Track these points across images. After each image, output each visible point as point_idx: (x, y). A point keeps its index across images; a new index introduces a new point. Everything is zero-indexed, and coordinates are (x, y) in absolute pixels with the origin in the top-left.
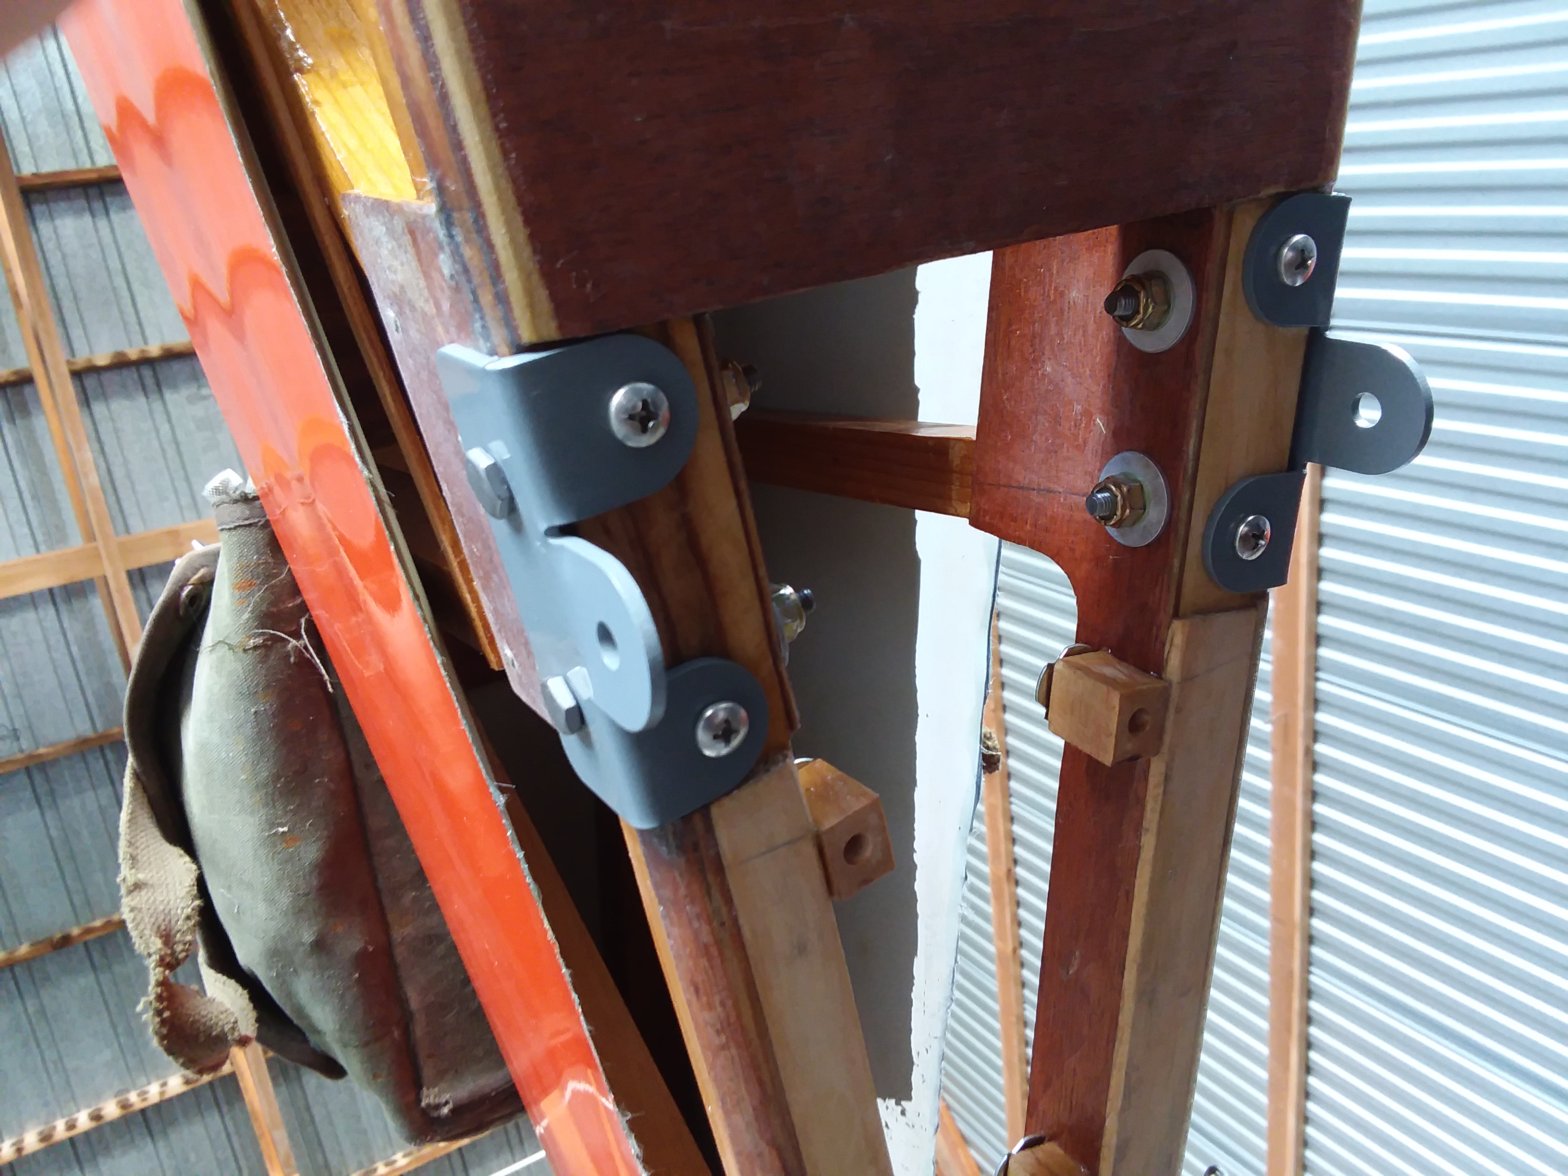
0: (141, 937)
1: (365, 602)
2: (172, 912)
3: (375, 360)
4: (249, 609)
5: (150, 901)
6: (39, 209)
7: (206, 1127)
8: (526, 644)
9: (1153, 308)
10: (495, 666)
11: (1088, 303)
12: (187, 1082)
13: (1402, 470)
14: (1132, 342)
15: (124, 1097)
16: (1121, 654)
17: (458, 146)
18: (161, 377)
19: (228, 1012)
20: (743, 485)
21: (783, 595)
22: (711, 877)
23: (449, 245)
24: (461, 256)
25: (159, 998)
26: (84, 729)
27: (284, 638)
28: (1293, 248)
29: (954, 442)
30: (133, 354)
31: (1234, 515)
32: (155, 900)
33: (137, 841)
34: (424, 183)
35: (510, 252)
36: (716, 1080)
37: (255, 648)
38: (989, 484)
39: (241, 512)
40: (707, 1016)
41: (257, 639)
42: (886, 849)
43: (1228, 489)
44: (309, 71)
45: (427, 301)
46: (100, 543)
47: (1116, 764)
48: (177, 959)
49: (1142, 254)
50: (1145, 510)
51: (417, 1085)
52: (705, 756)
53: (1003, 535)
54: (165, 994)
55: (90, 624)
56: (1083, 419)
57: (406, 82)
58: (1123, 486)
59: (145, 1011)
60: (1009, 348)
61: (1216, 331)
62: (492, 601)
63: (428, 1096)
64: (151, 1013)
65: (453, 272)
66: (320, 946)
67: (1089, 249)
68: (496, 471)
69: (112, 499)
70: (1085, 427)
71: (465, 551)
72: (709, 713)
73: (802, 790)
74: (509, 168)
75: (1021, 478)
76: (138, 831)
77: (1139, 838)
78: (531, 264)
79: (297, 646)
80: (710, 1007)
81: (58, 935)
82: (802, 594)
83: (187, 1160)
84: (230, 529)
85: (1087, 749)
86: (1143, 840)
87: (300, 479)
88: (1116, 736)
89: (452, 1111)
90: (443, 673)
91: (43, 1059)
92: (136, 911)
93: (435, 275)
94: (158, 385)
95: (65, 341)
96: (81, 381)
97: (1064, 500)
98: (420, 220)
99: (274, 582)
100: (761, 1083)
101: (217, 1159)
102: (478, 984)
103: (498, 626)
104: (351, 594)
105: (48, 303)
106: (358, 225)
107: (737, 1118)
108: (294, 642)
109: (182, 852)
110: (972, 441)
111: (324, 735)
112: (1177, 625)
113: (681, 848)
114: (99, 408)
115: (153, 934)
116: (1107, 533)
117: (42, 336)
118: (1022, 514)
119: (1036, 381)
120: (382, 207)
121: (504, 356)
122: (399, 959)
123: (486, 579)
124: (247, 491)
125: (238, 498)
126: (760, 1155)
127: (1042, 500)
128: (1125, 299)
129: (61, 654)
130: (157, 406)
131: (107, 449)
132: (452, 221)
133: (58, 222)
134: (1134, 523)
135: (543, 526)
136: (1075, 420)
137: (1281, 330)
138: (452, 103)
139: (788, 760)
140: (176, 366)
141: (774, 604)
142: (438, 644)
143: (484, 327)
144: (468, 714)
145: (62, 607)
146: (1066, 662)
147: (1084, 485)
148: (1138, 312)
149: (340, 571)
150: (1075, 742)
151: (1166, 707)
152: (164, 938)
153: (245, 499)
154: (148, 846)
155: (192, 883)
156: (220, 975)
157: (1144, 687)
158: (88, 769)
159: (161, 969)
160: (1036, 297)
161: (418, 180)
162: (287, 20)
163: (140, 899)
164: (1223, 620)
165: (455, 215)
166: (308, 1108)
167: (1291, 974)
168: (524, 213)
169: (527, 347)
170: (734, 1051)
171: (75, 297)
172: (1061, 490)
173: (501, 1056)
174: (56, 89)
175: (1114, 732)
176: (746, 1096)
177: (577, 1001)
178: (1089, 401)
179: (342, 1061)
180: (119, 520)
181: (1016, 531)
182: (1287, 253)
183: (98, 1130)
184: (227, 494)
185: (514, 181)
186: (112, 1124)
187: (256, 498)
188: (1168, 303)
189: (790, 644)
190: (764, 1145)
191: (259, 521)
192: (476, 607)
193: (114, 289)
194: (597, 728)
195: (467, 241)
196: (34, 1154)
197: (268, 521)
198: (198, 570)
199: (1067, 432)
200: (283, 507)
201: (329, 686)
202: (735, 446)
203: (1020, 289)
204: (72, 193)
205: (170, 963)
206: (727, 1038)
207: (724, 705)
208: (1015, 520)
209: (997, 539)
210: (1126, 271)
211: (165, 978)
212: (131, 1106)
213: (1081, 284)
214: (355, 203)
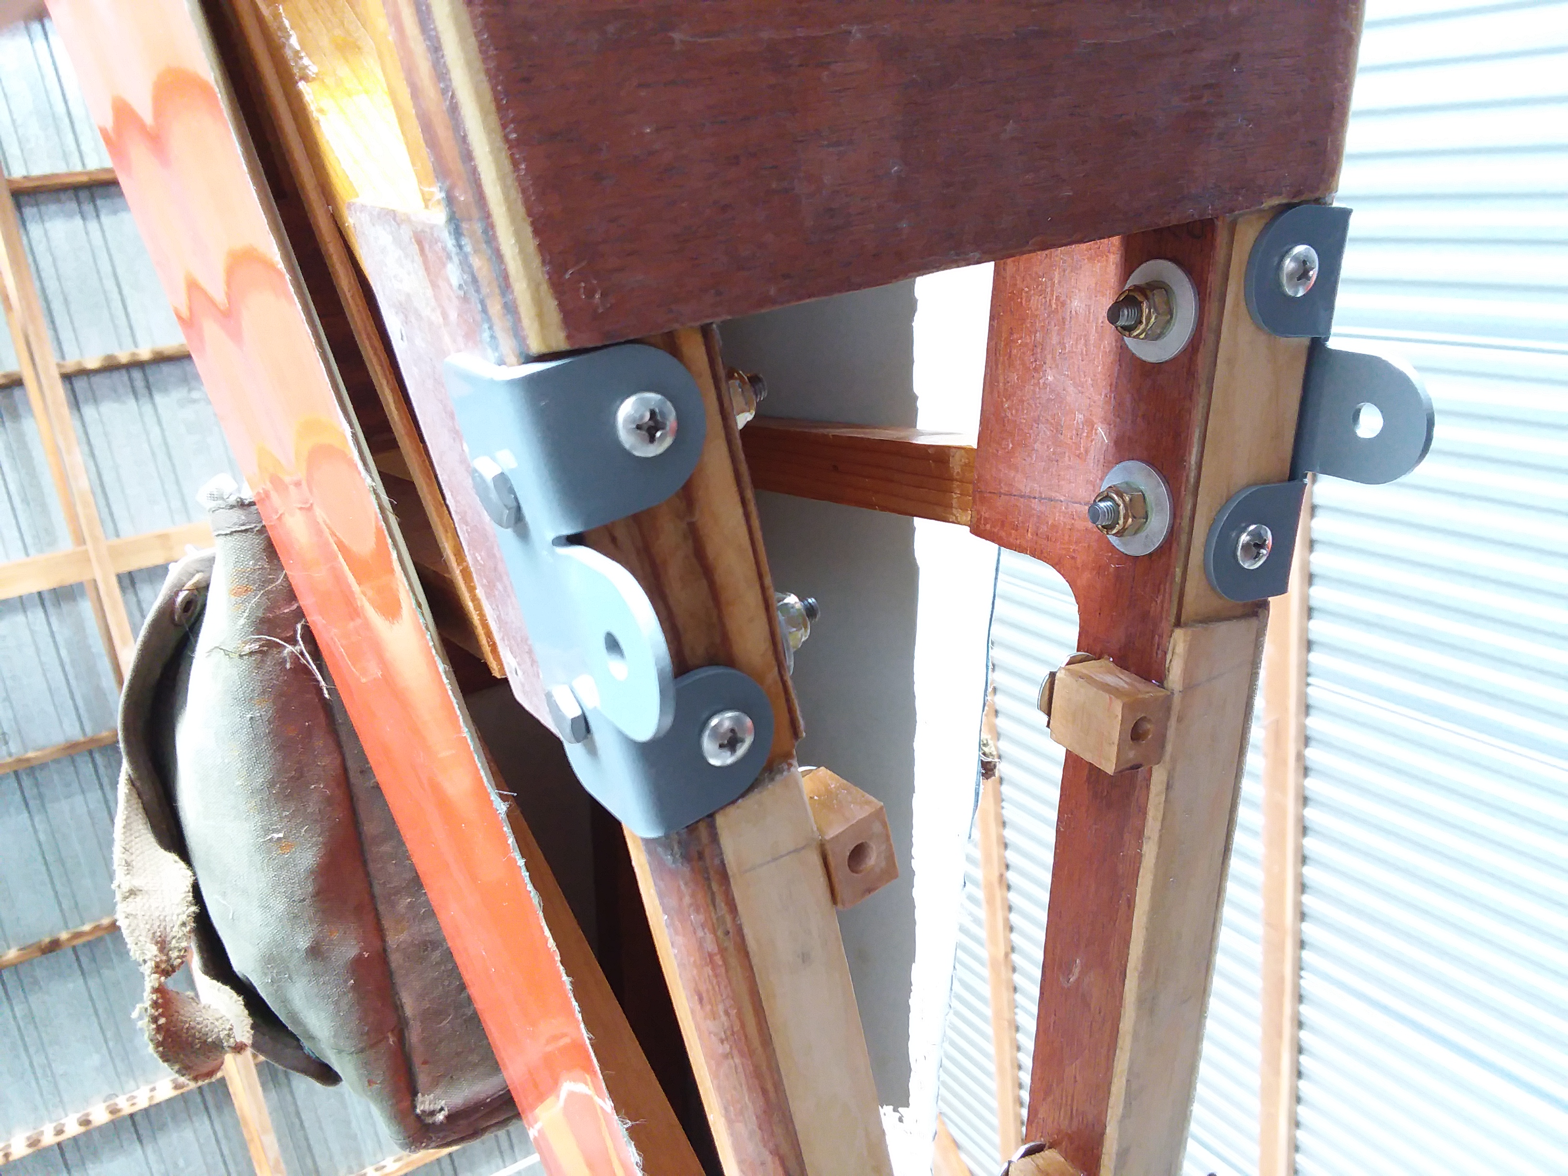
0: (136, 944)
1: (362, 607)
2: (167, 919)
3: (378, 368)
4: (246, 614)
5: (145, 908)
6: (29, 212)
7: (195, 1131)
8: (530, 652)
9: (1156, 318)
10: (497, 674)
11: (1089, 313)
12: (177, 1087)
13: (1403, 479)
14: (1134, 352)
15: (112, 1102)
16: (1122, 662)
17: (468, 156)
18: (151, 379)
19: (224, 1018)
20: (749, 494)
21: (786, 604)
22: (715, 887)
23: (457, 254)
24: (470, 266)
25: (155, 1004)
26: (74, 733)
27: (279, 643)
28: (1295, 259)
29: (954, 450)
30: (124, 357)
31: (1236, 523)
32: (150, 906)
33: (131, 847)
34: (432, 194)
35: (520, 263)
36: (719, 1089)
37: (251, 653)
38: (990, 493)
39: (238, 516)
40: (710, 1025)
41: (253, 645)
42: (890, 858)
43: (1229, 499)
44: (314, 79)
45: (433, 310)
46: (90, 546)
47: (1119, 773)
48: (172, 966)
49: (1144, 265)
50: (1146, 518)
51: (413, 1092)
52: (710, 764)
53: (1002, 543)
54: (160, 1001)
55: (80, 627)
56: (1085, 427)
57: (415, 93)
58: (1125, 495)
59: (140, 1018)
60: (1010, 357)
61: (1218, 342)
62: (496, 609)
63: (423, 1102)
64: (147, 1019)
65: (462, 282)
66: (315, 952)
67: (1090, 259)
68: (503, 481)
69: (102, 502)
70: (1087, 436)
71: (469, 559)
72: (714, 722)
73: (806, 799)
74: (519, 179)
75: (1022, 488)
76: (133, 837)
77: (1140, 847)
78: (540, 275)
79: (293, 652)
80: (714, 1016)
81: (47, 940)
82: (806, 602)
83: (176, 1165)
84: (226, 535)
85: (1088, 757)
86: (1144, 847)
87: (298, 484)
88: (1119, 745)
89: (447, 1117)
90: (446, 681)
91: (31, 1064)
92: (131, 917)
93: (441, 283)
94: (148, 387)
95: (55, 343)
96: (71, 383)
97: (1066, 508)
98: (427, 230)
99: (270, 587)
100: (764, 1092)
101: (206, 1164)
102: (474, 991)
103: (502, 634)
104: (348, 600)
105: (38, 305)
106: (364, 234)
107: (740, 1127)
108: (289, 648)
109: (177, 858)
110: (972, 449)
111: (320, 742)
112: (1179, 633)
113: (686, 857)
114: (89, 411)
115: (148, 940)
116: (1109, 541)
117: (32, 339)
118: (1022, 522)
119: (1038, 390)
120: (391, 217)
121: (512, 365)
122: (393, 965)
123: (490, 588)
124: (243, 497)
125: (234, 503)
126: (763, 1164)
127: (1043, 508)
128: (1127, 308)
129: (50, 656)
130: (147, 408)
131: (96, 453)
132: (460, 231)
133: (48, 225)
134: (1136, 533)
135: (551, 535)
136: (1076, 430)
137: (1283, 340)
138: (462, 114)
139: (792, 769)
140: (166, 369)
141: (779, 613)
142: (440, 651)
143: (493, 337)
144: (470, 722)
145: (51, 610)
146: (1066, 670)
147: (1087, 494)
148: (1141, 322)
149: (338, 578)
150: (1077, 751)
151: (1168, 718)
152: (159, 945)
153: (242, 505)
154: (142, 853)
155: (187, 890)
156: (215, 982)
157: (1147, 696)
158: (77, 773)
159: (157, 976)
160: (1037, 306)
161: (426, 189)
162: (292, 28)
163: (134, 905)
164: (1223, 629)
165: (465, 225)
166: (298, 1114)
167: (1282, 979)
168: (533, 224)
169: (535, 357)
170: (737, 1060)
171: (66, 300)
172: (1062, 499)
173: (497, 1063)
174: (46, 91)
175: (1116, 742)
176: (750, 1105)
177: (577, 1008)
178: (1091, 411)
179: (337, 1068)
180: (110, 525)
181: (1017, 539)
182: (1289, 265)
183: (87, 1134)
184: (223, 499)
185: (524, 191)
186: (100, 1128)
187: (252, 504)
188: (1170, 313)
189: (795, 653)
190: (768, 1153)
191: (256, 527)
192: (478, 615)
193: (105, 292)
194: (601, 735)
195: (476, 251)
196: (22, 1160)
197: (264, 526)
198: (193, 575)
199: (1069, 442)
200: (280, 512)
201: (325, 692)
202: (741, 456)
203: (1021, 299)
204: (63, 196)
205: (166, 970)
206: (731, 1048)
207: (729, 714)
208: (1016, 528)
209: (997, 546)
210: (1128, 281)
211: (160, 984)
212: (119, 1111)
213: (1083, 294)
214: (361, 212)
